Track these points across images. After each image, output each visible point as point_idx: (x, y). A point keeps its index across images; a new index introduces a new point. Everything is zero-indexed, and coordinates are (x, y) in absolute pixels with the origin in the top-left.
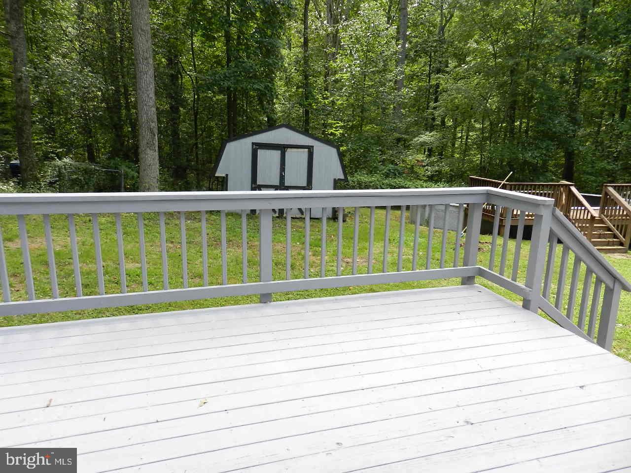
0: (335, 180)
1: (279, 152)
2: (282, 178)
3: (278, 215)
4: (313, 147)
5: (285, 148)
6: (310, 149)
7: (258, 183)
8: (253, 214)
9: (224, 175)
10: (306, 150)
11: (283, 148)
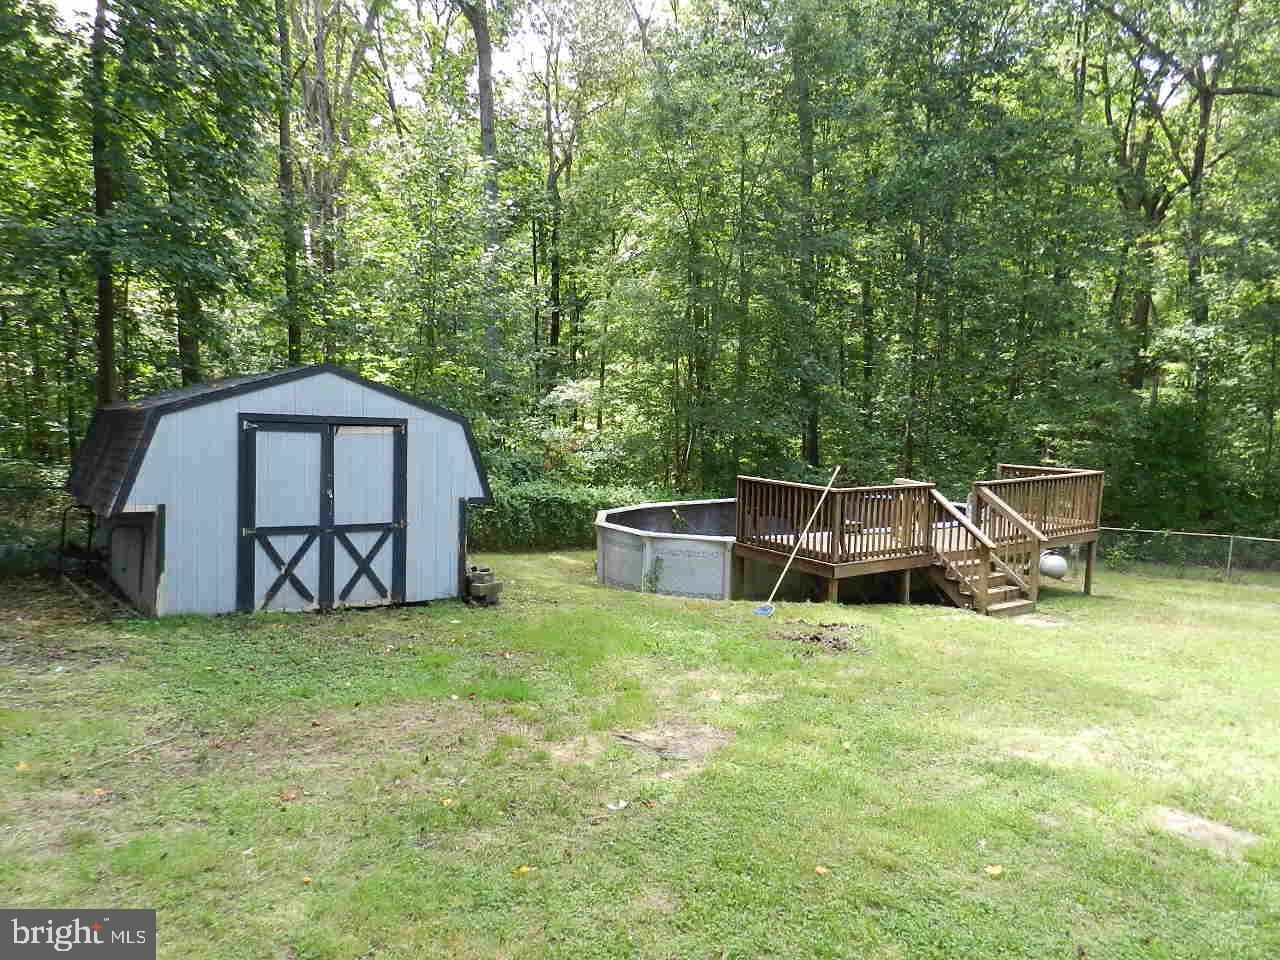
0: (462, 503)
1: (317, 437)
2: (327, 505)
3: (318, 607)
4: (405, 421)
5: (331, 425)
6: (399, 427)
7: (259, 524)
8: (247, 613)
9: (151, 508)
10: (390, 430)
11: (326, 427)
